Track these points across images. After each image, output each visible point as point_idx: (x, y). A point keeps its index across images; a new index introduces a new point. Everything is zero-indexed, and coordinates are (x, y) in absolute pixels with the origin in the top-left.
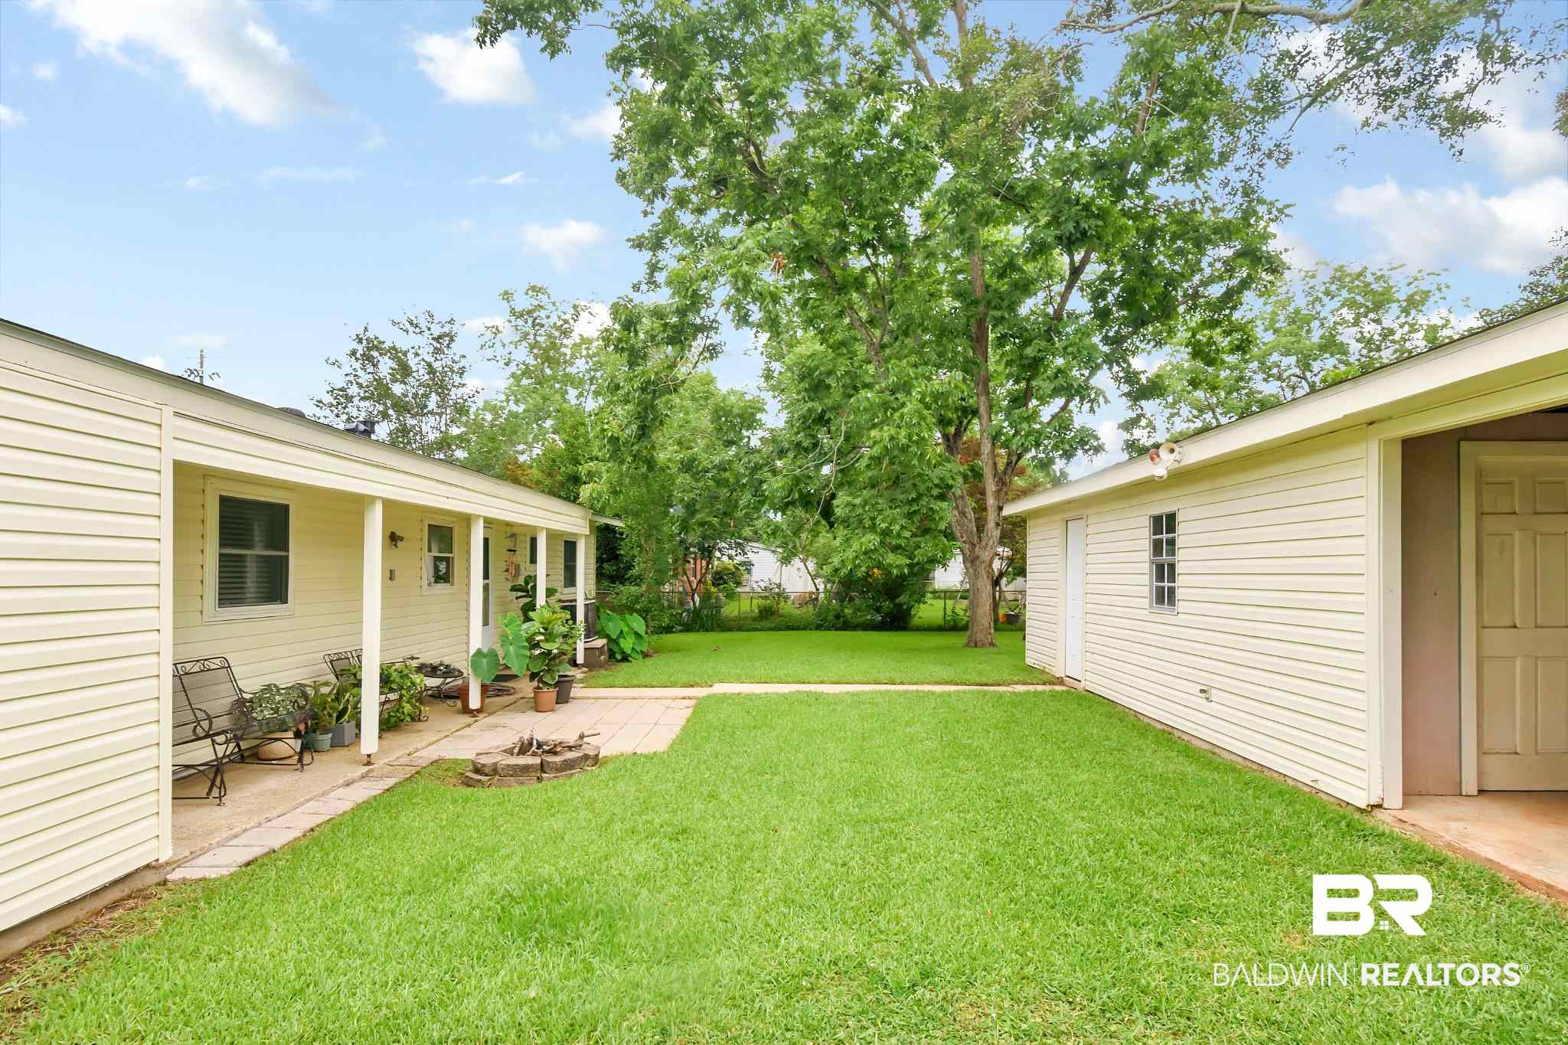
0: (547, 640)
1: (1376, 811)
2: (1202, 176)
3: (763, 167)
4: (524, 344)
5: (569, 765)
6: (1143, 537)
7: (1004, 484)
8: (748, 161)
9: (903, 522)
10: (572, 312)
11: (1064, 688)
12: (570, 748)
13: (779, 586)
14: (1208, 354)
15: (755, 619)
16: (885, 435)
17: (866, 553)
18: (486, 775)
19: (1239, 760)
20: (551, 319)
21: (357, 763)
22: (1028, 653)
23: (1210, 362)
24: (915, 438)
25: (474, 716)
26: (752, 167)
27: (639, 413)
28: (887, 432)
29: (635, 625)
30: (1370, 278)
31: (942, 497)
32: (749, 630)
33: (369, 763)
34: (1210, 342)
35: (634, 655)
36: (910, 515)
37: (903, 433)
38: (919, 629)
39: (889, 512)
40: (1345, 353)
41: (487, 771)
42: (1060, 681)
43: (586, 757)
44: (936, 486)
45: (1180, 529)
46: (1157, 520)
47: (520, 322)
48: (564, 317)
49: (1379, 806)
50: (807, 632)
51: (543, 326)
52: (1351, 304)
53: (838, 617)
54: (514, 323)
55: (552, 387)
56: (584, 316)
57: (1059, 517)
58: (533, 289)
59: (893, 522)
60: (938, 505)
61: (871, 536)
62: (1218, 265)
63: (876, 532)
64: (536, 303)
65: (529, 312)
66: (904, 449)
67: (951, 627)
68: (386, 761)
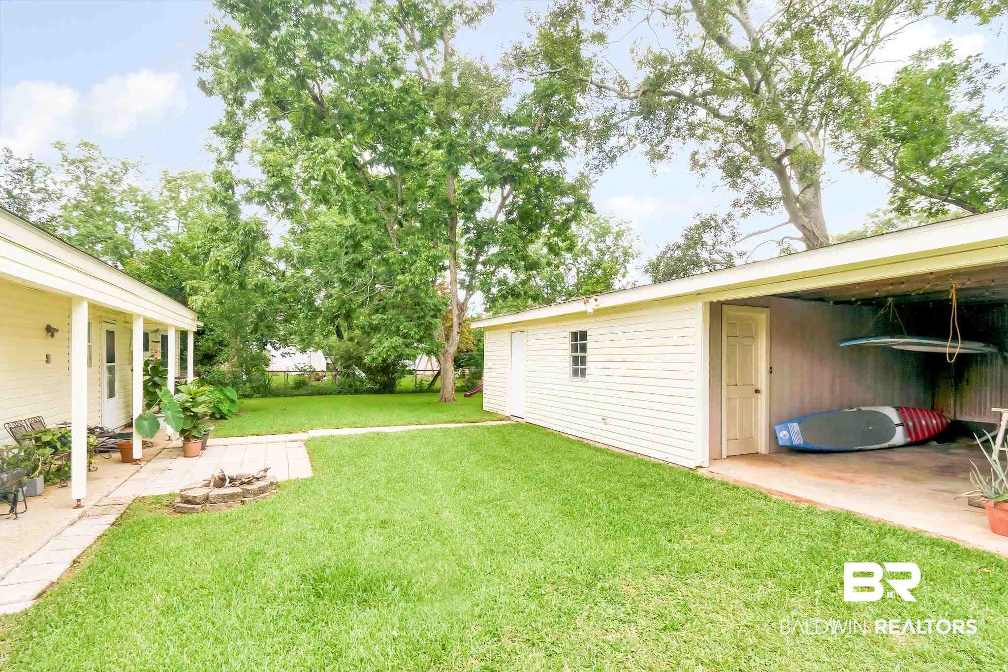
0: (193, 406)
1: (698, 469)
2: (563, 161)
3: (322, 100)
4: (75, 184)
5: (262, 490)
6: (567, 343)
7: (462, 310)
8: (312, 95)
9: (416, 330)
10: (122, 166)
11: (511, 422)
12: (258, 479)
13: (310, 367)
14: (555, 250)
15: (293, 388)
16: (407, 278)
17: (394, 348)
18: (198, 504)
19: (624, 452)
20: (101, 169)
21: (67, 507)
22: (484, 404)
23: (557, 255)
24: (424, 281)
25: (137, 464)
26: (315, 99)
27: (243, 251)
28: (408, 277)
29: (228, 394)
30: (602, 221)
31: (435, 316)
32: (292, 396)
33: (78, 506)
34: (557, 244)
35: (229, 414)
36: (419, 326)
37: (417, 278)
38: (401, 392)
39: (406, 324)
40: (591, 255)
41: (198, 501)
42: (508, 418)
43: (272, 483)
44: (433, 309)
45: (589, 339)
46: (574, 336)
47: (72, 168)
48: (114, 170)
49: (700, 467)
50: (332, 397)
51: (94, 173)
52: (594, 232)
53: (350, 386)
54: (66, 168)
55: (103, 220)
56: (132, 171)
57: (507, 330)
58: (86, 144)
59: (410, 329)
60: (433, 321)
61: (396, 338)
62: (564, 207)
63: (398, 335)
64: (88, 155)
65: (81, 162)
66: (417, 287)
67: (419, 390)
68: (93, 503)
